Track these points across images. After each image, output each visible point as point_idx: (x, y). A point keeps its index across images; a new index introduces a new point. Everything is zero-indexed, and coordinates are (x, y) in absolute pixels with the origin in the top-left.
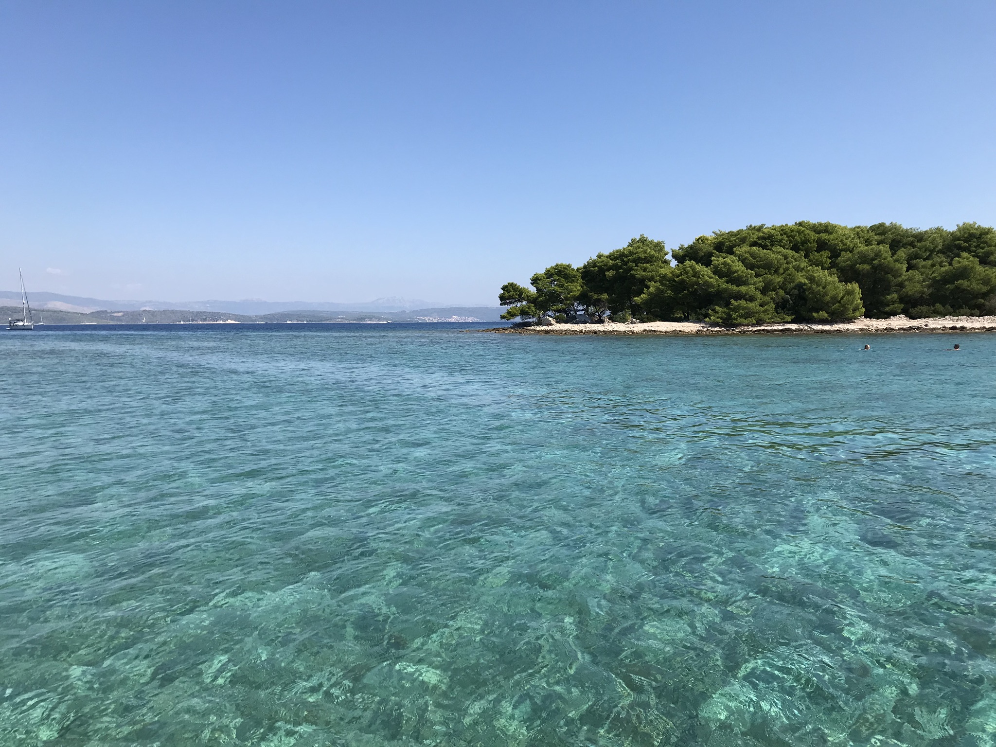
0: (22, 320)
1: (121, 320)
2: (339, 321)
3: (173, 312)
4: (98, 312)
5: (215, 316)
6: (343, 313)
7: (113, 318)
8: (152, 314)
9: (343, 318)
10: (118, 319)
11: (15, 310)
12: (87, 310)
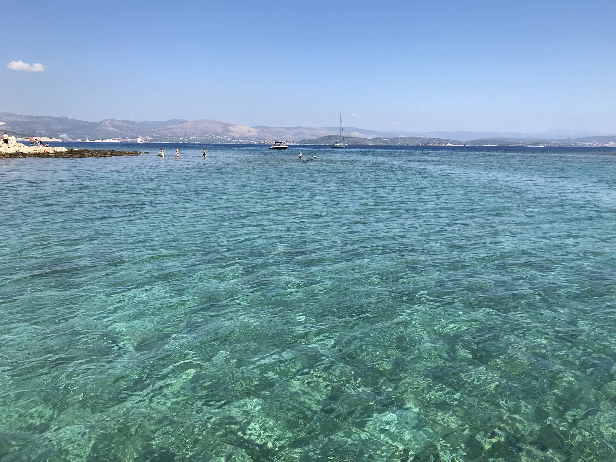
0: (339, 143)
1: (387, 143)
2: (520, 145)
3: (416, 138)
4: (376, 138)
5: (440, 141)
6: (523, 139)
7: (383, 142)
8: (404, 139)
9: (523, 143)
10: (386, 142)
11: (336, 137)
12: (370, 137)
